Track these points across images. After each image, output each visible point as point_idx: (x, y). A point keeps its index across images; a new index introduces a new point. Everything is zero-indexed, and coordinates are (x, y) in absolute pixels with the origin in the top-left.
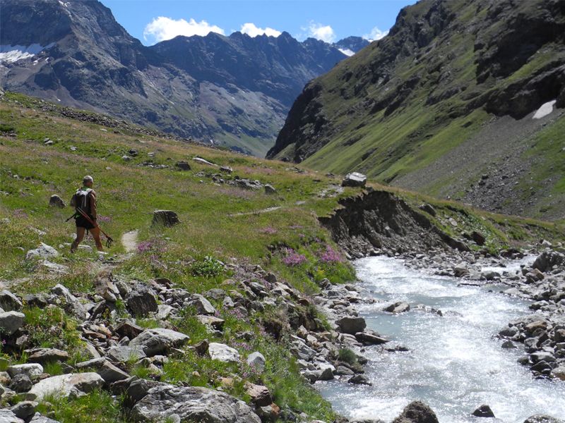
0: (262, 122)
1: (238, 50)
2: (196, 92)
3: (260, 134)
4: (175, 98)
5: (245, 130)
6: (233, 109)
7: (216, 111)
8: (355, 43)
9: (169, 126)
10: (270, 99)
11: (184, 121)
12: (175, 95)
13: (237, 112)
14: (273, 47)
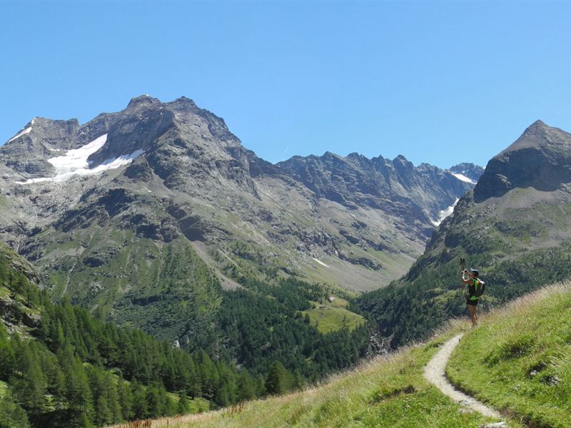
0: (387, 237)
1: (356, 168)
2: (316, 204)
3: (387, 248)
4: (293, 207)
5: (371, 243)
6: (356, 222)
7: (337, 223)
8: (466, 169)
9: (288, 228)
10: (391, 217)
11: (304, 228)
12: (293, 203)
13: (360, 226)
14: (390, 168)
